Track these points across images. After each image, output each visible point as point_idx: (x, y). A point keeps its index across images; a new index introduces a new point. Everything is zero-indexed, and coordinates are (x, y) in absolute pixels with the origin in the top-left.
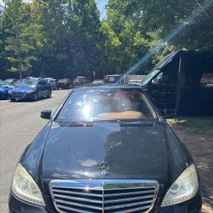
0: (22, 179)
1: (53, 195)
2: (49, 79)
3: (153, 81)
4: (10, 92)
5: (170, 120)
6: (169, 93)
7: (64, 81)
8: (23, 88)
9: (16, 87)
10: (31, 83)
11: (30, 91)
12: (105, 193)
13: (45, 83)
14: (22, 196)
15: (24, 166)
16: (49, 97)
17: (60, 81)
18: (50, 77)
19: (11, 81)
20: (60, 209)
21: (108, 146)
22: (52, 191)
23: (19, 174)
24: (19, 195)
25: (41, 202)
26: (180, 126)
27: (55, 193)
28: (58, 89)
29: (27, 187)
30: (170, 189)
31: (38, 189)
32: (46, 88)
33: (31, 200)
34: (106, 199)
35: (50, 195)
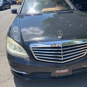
0: (12, 44)
1: (33, 52)
12: (63, 48)
14: (14, 53)
15: (11, 38)
16: (10, 8)
23: (9, 42)
24: (12, 53)
25: (26, 56)
27: (33, 50)
29: (16, 48)
31: (23, 49)
33: (20, 55)
35: (31, 51)
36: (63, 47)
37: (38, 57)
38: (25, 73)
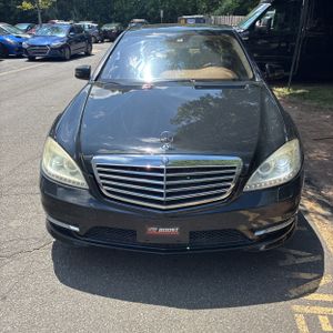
0: (54, 156)
1: (98, 175)
2: (87, 24)
3: (257, 24)
4: (25, 44)
5: (280, 90)
6: (283, 45)
7: (112, 27)
8: (46, 37)
9: (34, 36)
10: (57, 30)
11: (56, 44)
13: (80, 29)
16: (88, 54)
17: (106, 28)
18: (88, 20)
19: (24, 26)
20: (108, 191)
21: (178, 121)
22: (95, 169)
23: (50, 151)
25: (82, 184)
26: (295, 99)
28: (102, 42)
29: (62, 167)
30: (258, 170)
31: (78, 169)
32: (82, 39)
34: (168, 179)
36: (169, 171)
37: (110, 189)
38: (77, 229)
